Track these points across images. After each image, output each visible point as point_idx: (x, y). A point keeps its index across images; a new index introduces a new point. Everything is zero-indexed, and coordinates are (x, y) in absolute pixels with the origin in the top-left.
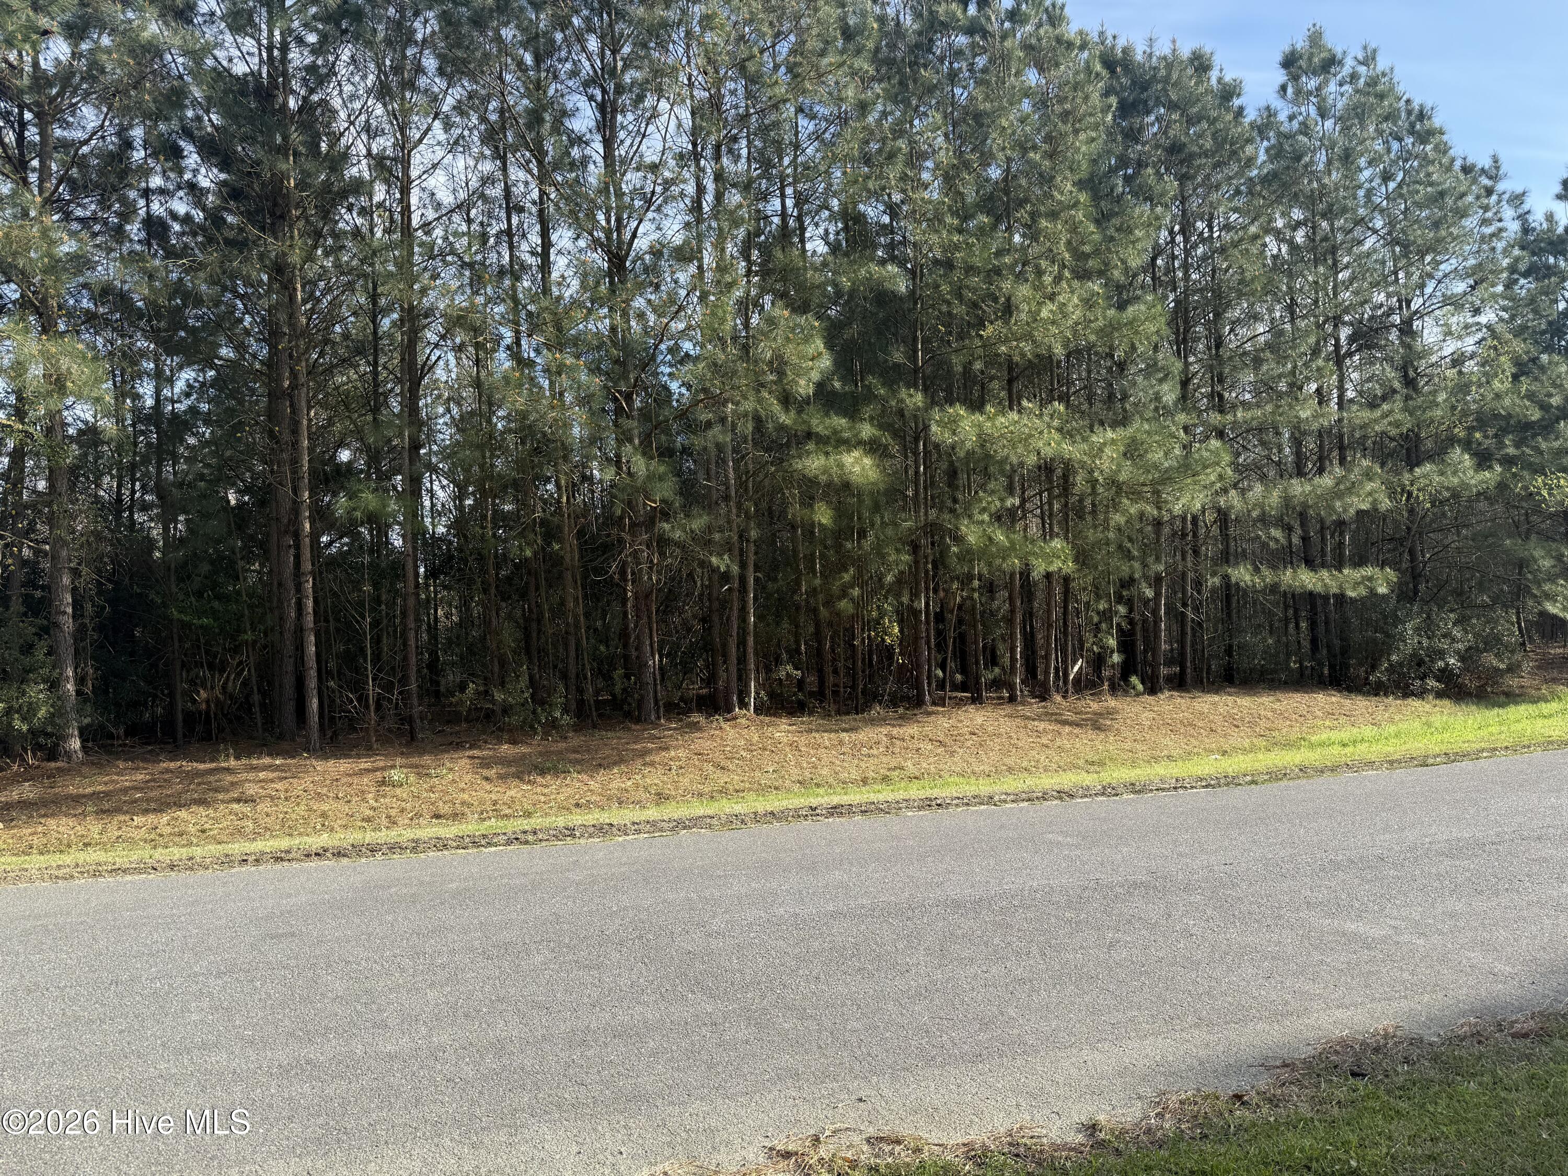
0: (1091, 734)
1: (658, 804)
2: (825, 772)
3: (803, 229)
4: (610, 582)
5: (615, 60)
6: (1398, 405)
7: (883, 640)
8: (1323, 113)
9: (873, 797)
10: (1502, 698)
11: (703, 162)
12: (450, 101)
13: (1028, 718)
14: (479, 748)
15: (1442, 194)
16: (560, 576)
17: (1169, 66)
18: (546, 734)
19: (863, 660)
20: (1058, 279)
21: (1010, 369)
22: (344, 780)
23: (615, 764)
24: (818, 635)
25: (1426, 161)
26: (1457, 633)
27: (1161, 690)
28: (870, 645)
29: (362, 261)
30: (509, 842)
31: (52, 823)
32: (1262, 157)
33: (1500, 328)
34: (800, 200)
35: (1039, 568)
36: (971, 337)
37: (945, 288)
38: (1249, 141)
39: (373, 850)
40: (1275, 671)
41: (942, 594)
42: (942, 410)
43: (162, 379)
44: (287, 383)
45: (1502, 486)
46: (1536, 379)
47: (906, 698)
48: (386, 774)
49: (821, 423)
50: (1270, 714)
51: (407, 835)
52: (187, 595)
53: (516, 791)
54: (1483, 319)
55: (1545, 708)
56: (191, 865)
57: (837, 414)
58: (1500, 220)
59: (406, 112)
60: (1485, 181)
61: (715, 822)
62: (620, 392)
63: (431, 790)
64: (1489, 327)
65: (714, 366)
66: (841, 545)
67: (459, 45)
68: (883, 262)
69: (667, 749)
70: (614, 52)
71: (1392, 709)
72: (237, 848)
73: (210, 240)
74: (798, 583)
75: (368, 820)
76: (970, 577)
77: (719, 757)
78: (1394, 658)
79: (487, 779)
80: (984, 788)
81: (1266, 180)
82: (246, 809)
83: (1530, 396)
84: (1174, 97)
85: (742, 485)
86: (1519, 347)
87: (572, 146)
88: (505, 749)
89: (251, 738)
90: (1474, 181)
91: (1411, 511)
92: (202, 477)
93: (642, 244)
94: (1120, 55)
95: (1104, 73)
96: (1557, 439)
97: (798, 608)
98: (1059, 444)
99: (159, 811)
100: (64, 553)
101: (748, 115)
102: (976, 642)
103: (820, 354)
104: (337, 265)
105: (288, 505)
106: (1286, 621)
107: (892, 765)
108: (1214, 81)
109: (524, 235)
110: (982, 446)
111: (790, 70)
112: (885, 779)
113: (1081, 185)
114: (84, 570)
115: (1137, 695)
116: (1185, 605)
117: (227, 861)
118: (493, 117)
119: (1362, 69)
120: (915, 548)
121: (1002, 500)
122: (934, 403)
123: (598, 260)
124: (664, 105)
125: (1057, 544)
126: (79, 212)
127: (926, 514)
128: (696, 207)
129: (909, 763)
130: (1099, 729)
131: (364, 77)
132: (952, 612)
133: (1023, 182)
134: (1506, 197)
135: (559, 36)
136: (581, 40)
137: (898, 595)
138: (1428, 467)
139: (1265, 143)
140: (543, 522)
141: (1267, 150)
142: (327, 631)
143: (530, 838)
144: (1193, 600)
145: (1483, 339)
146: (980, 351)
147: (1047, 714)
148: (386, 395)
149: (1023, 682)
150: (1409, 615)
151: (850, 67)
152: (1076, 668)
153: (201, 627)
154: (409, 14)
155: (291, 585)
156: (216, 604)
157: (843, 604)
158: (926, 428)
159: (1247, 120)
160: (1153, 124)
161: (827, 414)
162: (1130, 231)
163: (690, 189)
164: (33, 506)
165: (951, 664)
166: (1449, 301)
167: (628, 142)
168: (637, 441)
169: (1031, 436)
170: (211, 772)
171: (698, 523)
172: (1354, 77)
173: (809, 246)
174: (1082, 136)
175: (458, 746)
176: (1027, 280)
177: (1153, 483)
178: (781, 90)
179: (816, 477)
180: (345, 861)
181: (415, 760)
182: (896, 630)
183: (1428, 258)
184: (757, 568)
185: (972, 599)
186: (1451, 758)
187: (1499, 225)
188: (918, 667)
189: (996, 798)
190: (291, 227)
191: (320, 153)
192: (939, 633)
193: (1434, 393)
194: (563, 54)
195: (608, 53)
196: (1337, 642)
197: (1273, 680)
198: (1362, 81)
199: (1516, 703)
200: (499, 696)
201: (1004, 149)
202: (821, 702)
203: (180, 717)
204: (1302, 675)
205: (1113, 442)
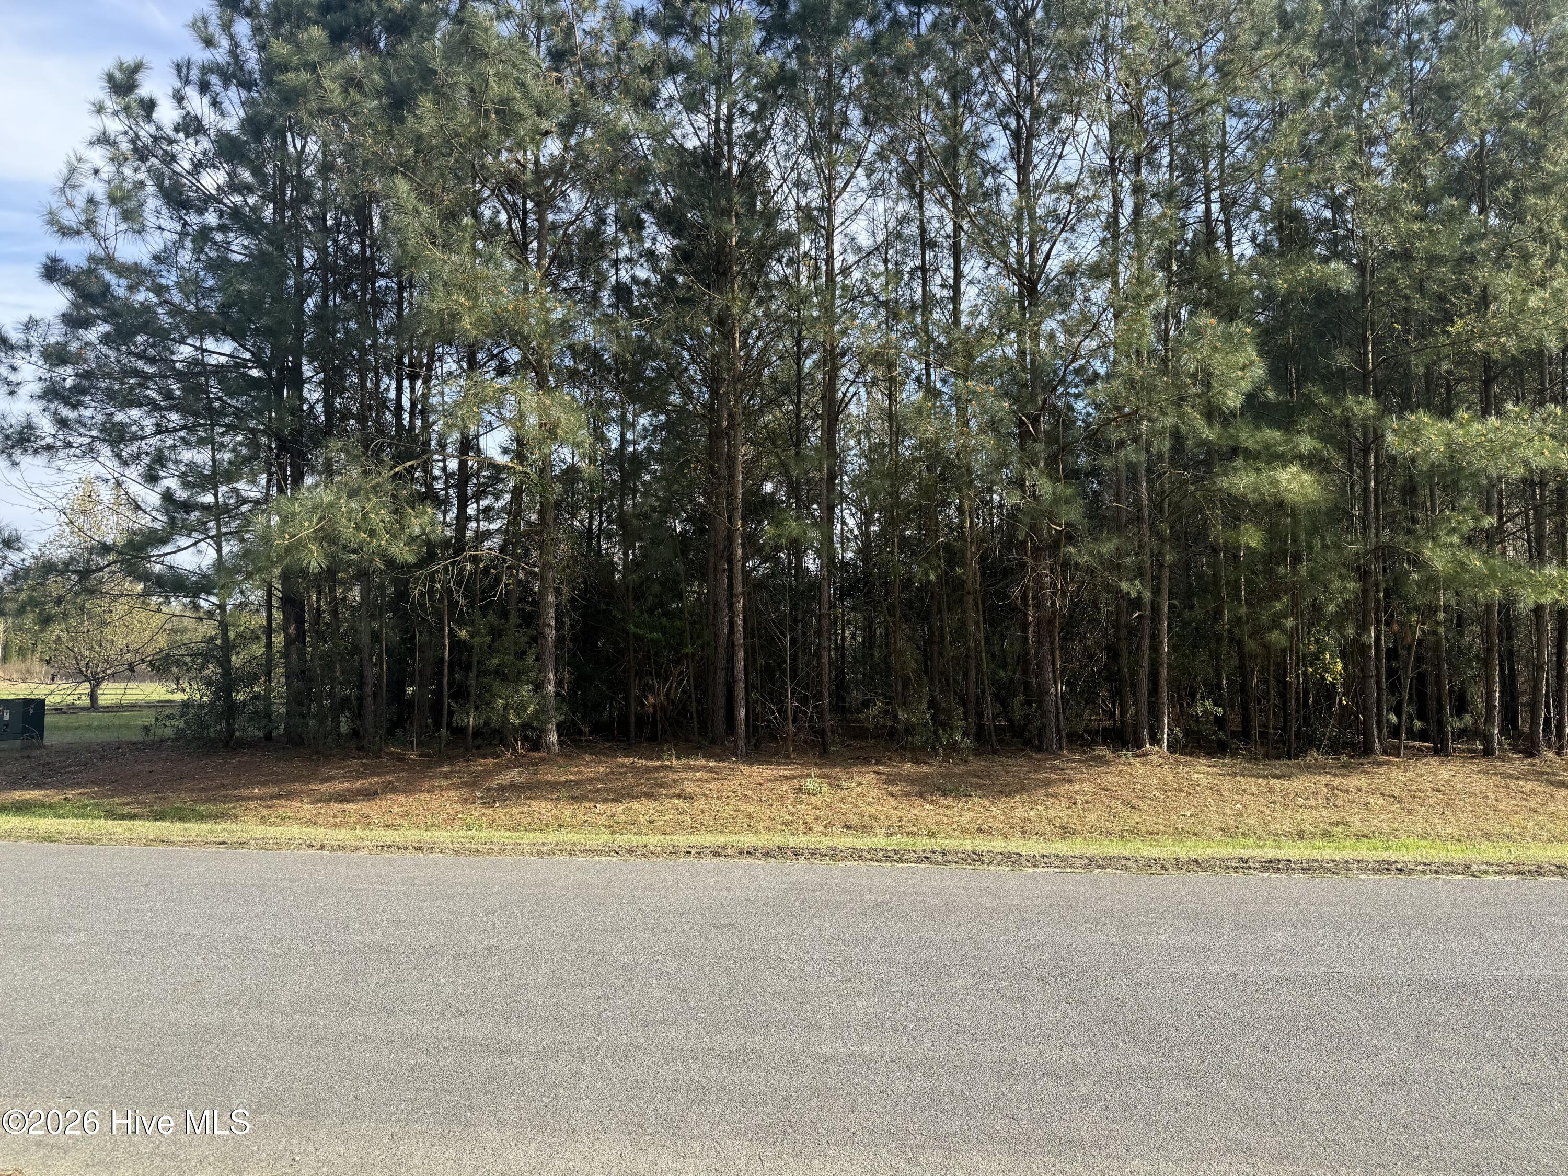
1: (1063, 839)
2: (1252, 820)
3: (1229, 233)
4: (1012, 608)
5: (1032, 86)
7: (1323, 678)
9: (1315, 854)
11: (1120, 176)
12: (872, 148)
13: (1510, 776)
14: (884, 764)
16: (961, 601)
18: (947, 756)
19: (1297, 699)
20: (1551, 262)
21: (1487, 369)
22: (766, 785)
23: (1017, 792)
24: (1242, 669)
28: (1305, 682)
29: (789, 308)
30: (919, 860)
31: (534, 804)
34: (1227, 204)
35: (1527, 599)
36: (1435, 335)
37: (1403, 282)
39: (797, 853)
41: (1396, 627)
42: (1400, 417)
43: (625, 424)
44: (725, 424)
47: (1352, 745)
48: (802, 782)
49: (1247, 437)
51: (826, 842)
52: (642, 612)
53: (919, 810)
56: (645, 852)
57: (1270, 427)
59: (832, 165)
61: (1131, 863)
62: (1027, 416)
63: (842, 801)
65: (1131, 383)
66: (1271, 571)
67: (883, 93)
68: (1326, 260)
69: (1071, 781)
70: (1030, 79)
72: (682, 840)
73: (665, 300)
74: (1218, 613)
75: (786, 824)
76: (1433, 610)
77: (1128, 795)
79: (892, 795)
80: (1456, 854)
82: (685, 805)
85: (1157, 506)
87: (985, 175)
88: (908, 767)
89: (687, 740)
92: (654, 509)
93: (1054, 266)
97: (1219, 639)
98: (1553, 453)
99: (616, 800)
100: (550, 575)
101: (1171, 122)
102: (1440, 685)
103: (1252, 363)
104: (767, 314)
105: (724, 533)
107: (1334, 819)
109: (937, 269)
110: (1451, 458)
111: (1219, 69)
112: (1326, 834)
114: (565, 589)
117: (673, 851)
118: (911, 158)
120: (1363, 575)
122: (1387, 411)
123: (1009, 285)
124: (1081, 125)
125: (1552, 570)
126: (564, 285)
127: (1377, 535)
128: (1112, 222)
129: (1356, 819)
131: (796, 137)
132: (1409, 648)
133: (1503, 156)
135: (975, 71)
136: (997, 73)
137: (1340, 629)
140: (947, 547)
142: (753, 648)
143: (940, 858)
146: (1449, 350)
147: (1535, 772)
148: (807, 430)
149: (1501, 733)
151: (1288, 56)
153: (652, 640)
154: (838, 72)
155: (724, 605)
156: (664, 620)
157: (1274, 636)
158: (1379, 438)
161: (1257, 427)
163: (1106, 205)
164: (528, 535)
165: (1407, 709)
167: (1042, 166)
168: (1042, 464)
169: (1516, 445)
170: (658, 769)
171: (1107, 548)
173: (1236, 250)
175: (865, 761)
176: (1509, 266)
178: (1208, 92)
179: (1244, 495)
180: (773, 861)
181: (827, 771)
182: (1340, 667)
184: (1171, 595)
185: (1435, 633)
188: (1365, 709)
189: (1474, 868)
190: (732, 283)
191: (755, 211)
192: (1391, 672)
194: (980, 87)
195: (1023, 79)
200: (903, 716)
201: (1478, 121)
202: (1246, 744)
203: (633, 719)
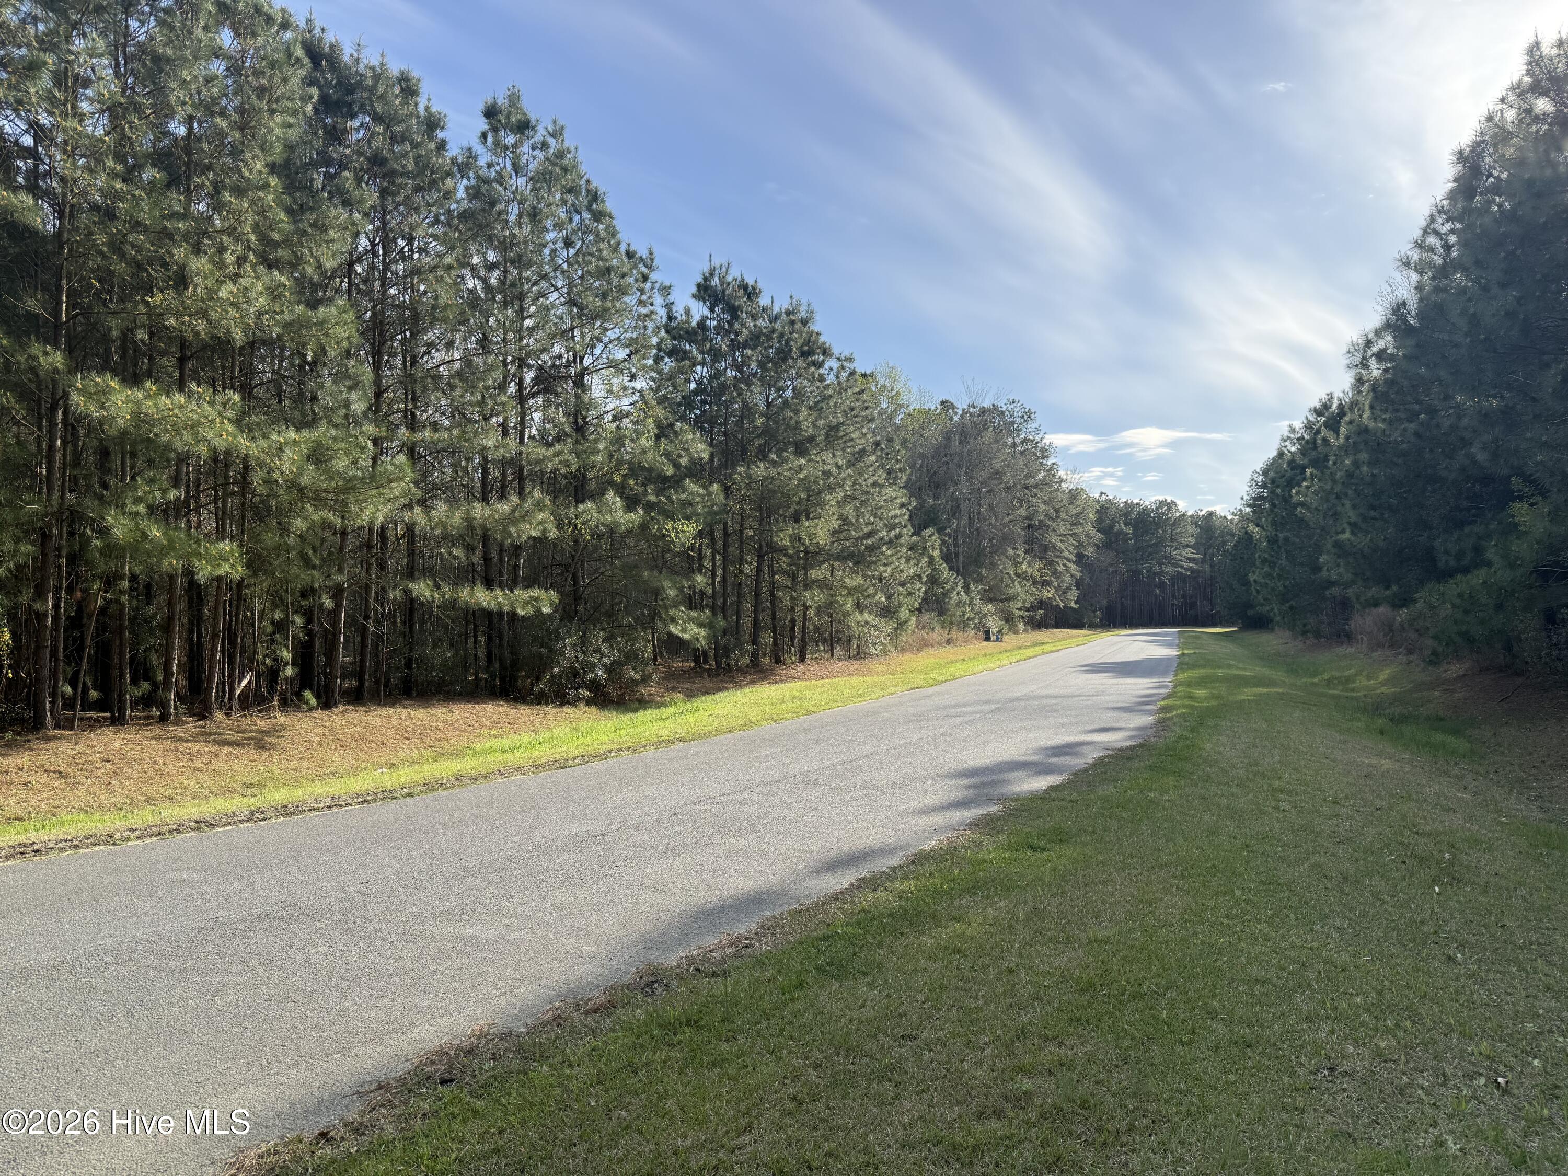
0: (253, 754)
6: (568, 446)
8: (517, 169)
10: (636, 704)
13: (180, 739)
15: (609, 270)
17: (377, 77)
20: (241, 261)
21: (182, 346)
25: (598, 239)
26: (605, 649)
27: (336, 705)
32: (461, 193)
33: (649, 395)
35: (204, 571)
36: (134, 302)
37: (101, 238)
38: (449, 174)
40: (451, 683)
41: (77, 595)
42: (87, 377)
45: (644, 527)
46: (671, 442)
47: (21, 721)
50: (441, 725)
54: (638, 385)
55: (664, 712)
58: (652, 304)
60: (644, 269)
64: (640, 392)
71: (550, 717)
76: (118, 576)
78: (556, 670)
81: (465, 216)
83: (667, 455)
84: (379, 110)
86: (661, 413)
90: (635, 266)
91: (576, 542)
94: (327, 50)
95: (306, 60)
96: (683, 492)
98: (233, 437)
102: (122, 654)
106: (467, 635)
108: (421, 108)
110: (139, 427)
113: (272, 168)
115: (310, 710)
116: (367, 618)
119: (552, 141)
120: (43, 537)
121: (164, 491)
125: (225, 546)
127: (62, 498)
130: (263, 748)
132: (90, 616)
133: (206, 147)
134: (657, 285)
138: (589, 505)
139: (465, 182)
141: (467, 188)
144: (376, 612)
145: (637, 402)
146: (144, 319)
149: (179, 698)
150: (569, 633)
152: (244, 682)
158: (66, 395)
159: (449, 155)
160: (357, 130)
162: (324, 229)
165: (84, 680)
166: (612, 364)
169: (199, 423)
172: (544, 145)
174: (278, 118)
176: (204, 253)
177: (337, 491)
182: (6, 636)
183: (598, 324)
186: (586, 759)
187: (652, 308)
188: (39, 682)
189: (118, 836)
192: (70, 641)
193: (596, 441)
196: (507, 656)
197: (448, 692)
198: (551, 151)
199: (645, 708)
201: (184, 104)
204: (477, 686)
205: (295, 443)
